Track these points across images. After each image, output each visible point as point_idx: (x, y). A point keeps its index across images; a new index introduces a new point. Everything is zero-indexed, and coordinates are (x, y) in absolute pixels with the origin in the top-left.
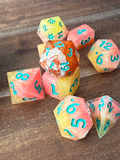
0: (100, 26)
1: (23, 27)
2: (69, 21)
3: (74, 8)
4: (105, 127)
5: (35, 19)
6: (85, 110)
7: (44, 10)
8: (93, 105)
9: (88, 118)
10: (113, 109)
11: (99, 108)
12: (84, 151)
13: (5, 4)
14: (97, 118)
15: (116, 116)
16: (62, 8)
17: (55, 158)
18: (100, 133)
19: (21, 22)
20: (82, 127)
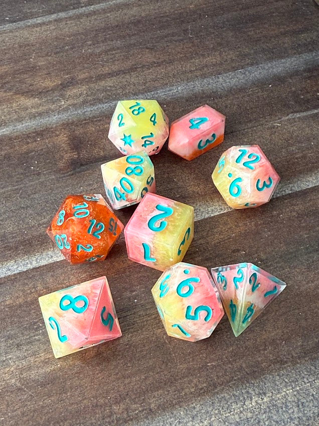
0: (236, 103)
1: (74, 105)
2: (170, 90)
3: (181, 58)
4: (246, 317)
5: (99, 85)
6: (209, 290)
7: (116, 63)
8: (223, 276)
9: (215, 304)
10: (260, 285)
11: (234, 284)
12: (207, 361)
13: (28, 45)
14: (231, 300)
15: (265, 295)
16: (155, 57)
17: (157, 373)
18: (237, 327)
19: (69, 93)
20: (205, 319)
